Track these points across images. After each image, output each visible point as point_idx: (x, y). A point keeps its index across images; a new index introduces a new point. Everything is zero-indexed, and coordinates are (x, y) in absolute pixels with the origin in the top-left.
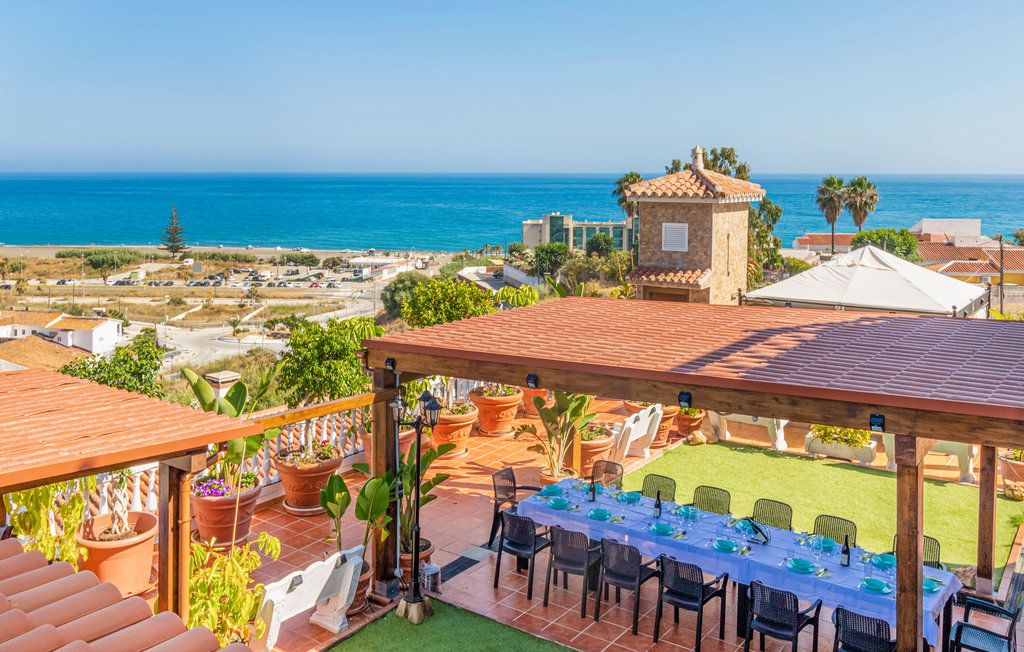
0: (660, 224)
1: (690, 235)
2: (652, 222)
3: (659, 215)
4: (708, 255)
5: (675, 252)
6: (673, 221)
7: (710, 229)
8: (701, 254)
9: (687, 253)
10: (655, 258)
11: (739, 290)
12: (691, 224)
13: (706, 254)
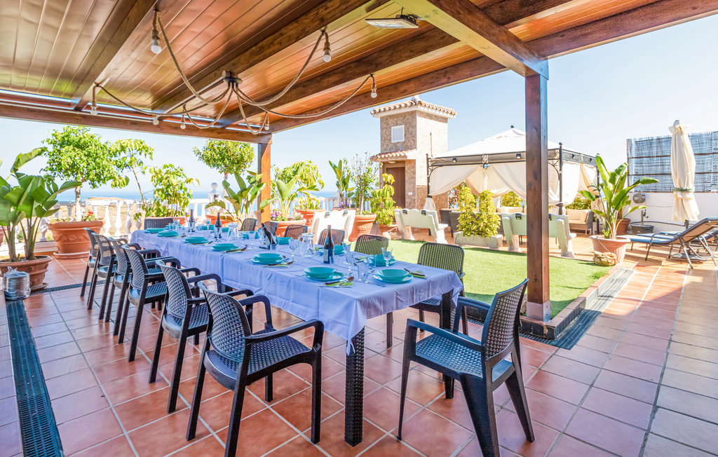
0: (390, 128)
1: (405, 131)
2: (386, 128)
3: (390, 123)
4: (415, 141)
5: (398, 143)
6: (397, 125)
7: (416, 126)
8: (411, 141)
9: (404, 142)
10: (389, 147)
11: (427, 155)
12: (406, 125)
13: (414, 141)
